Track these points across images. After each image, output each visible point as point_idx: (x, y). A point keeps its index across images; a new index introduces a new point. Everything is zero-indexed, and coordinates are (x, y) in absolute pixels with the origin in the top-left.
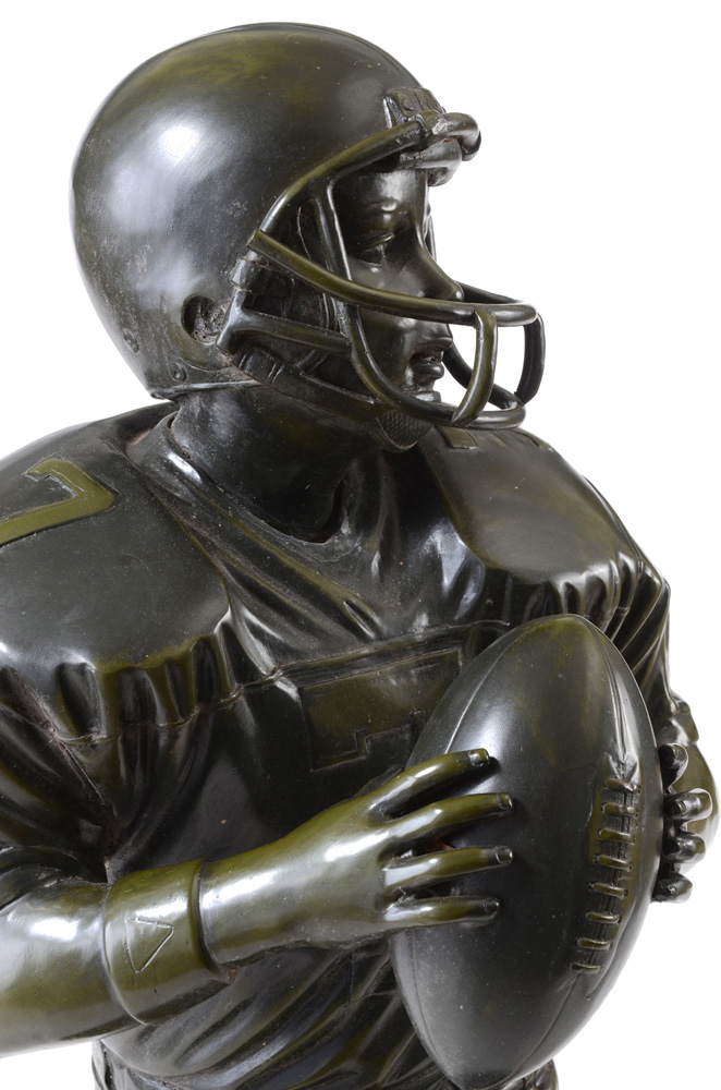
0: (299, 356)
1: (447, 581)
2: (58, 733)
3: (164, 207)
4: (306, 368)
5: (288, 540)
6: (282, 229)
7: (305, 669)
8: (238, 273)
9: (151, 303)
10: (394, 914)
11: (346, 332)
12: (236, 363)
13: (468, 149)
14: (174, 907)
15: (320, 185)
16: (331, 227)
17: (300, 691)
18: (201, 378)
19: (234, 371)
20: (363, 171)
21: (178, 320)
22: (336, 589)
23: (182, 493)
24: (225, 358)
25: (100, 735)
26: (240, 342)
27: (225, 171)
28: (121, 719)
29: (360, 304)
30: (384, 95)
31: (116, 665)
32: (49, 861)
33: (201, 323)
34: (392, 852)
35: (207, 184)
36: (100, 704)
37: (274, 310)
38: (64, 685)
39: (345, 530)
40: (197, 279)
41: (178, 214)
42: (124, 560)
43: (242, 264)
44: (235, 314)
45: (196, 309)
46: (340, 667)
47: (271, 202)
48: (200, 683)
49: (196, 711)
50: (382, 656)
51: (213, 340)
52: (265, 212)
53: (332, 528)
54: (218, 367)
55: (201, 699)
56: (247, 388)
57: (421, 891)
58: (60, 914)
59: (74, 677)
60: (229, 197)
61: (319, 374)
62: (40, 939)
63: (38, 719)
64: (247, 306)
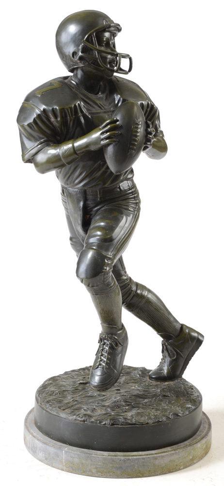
0: (90, 61)
1: (116, 102)
2: (53, 119)
3: (69, 38)
4: (91, 63)
5: (90, 94)
6: (87, 40)
7: (92, 113)
8: (80, 48)
9: (67, 54)
10: (102, 142)
11: (97, 56)
12: (80, 62)
13: (119, 30)
14: (70, 145)
15: (93, 33)
16: (94, 39)
17: (91, 116)
18: (75, 65)
19: (80, 64)
20: (101, 32)
21: (71, 56)
22: (98, 102)
23: (73, 86)
24: (79, 61)
25: (59, 119)
26: (81, 58)
27: (79, 31)
28: (62, 117)
29: (100, 52)
30: (104, 20)
31: (61, 108)
32: (51, 141)
33: (75, 56)
34: (102, 133)
35: (76, 34)
36: (59, 114)
37: (86, 53)
38: (53, 111)
39: (100, 94)
40: (75, 49)
41: (71, 39)
42: (63, 94)
43: (81, 45)
44: (80, 54)
45: (74, 54)
46: (98, 113)
47: (85, 36)
48: (75, 112)
49: (74, 117)
50: (105, 112)
51: (76, 58)
52: (84, 37)
53: (98, 93)
54: (78, 63)
55: (75, 115)
56: (82, 67)
57: (106, 138)
58: (52, 149)
59: (55, 109)
60: (79, 35)
61: (94, 64)
62: (50, 154)
63: (50, 117)
64: (82, 52)
